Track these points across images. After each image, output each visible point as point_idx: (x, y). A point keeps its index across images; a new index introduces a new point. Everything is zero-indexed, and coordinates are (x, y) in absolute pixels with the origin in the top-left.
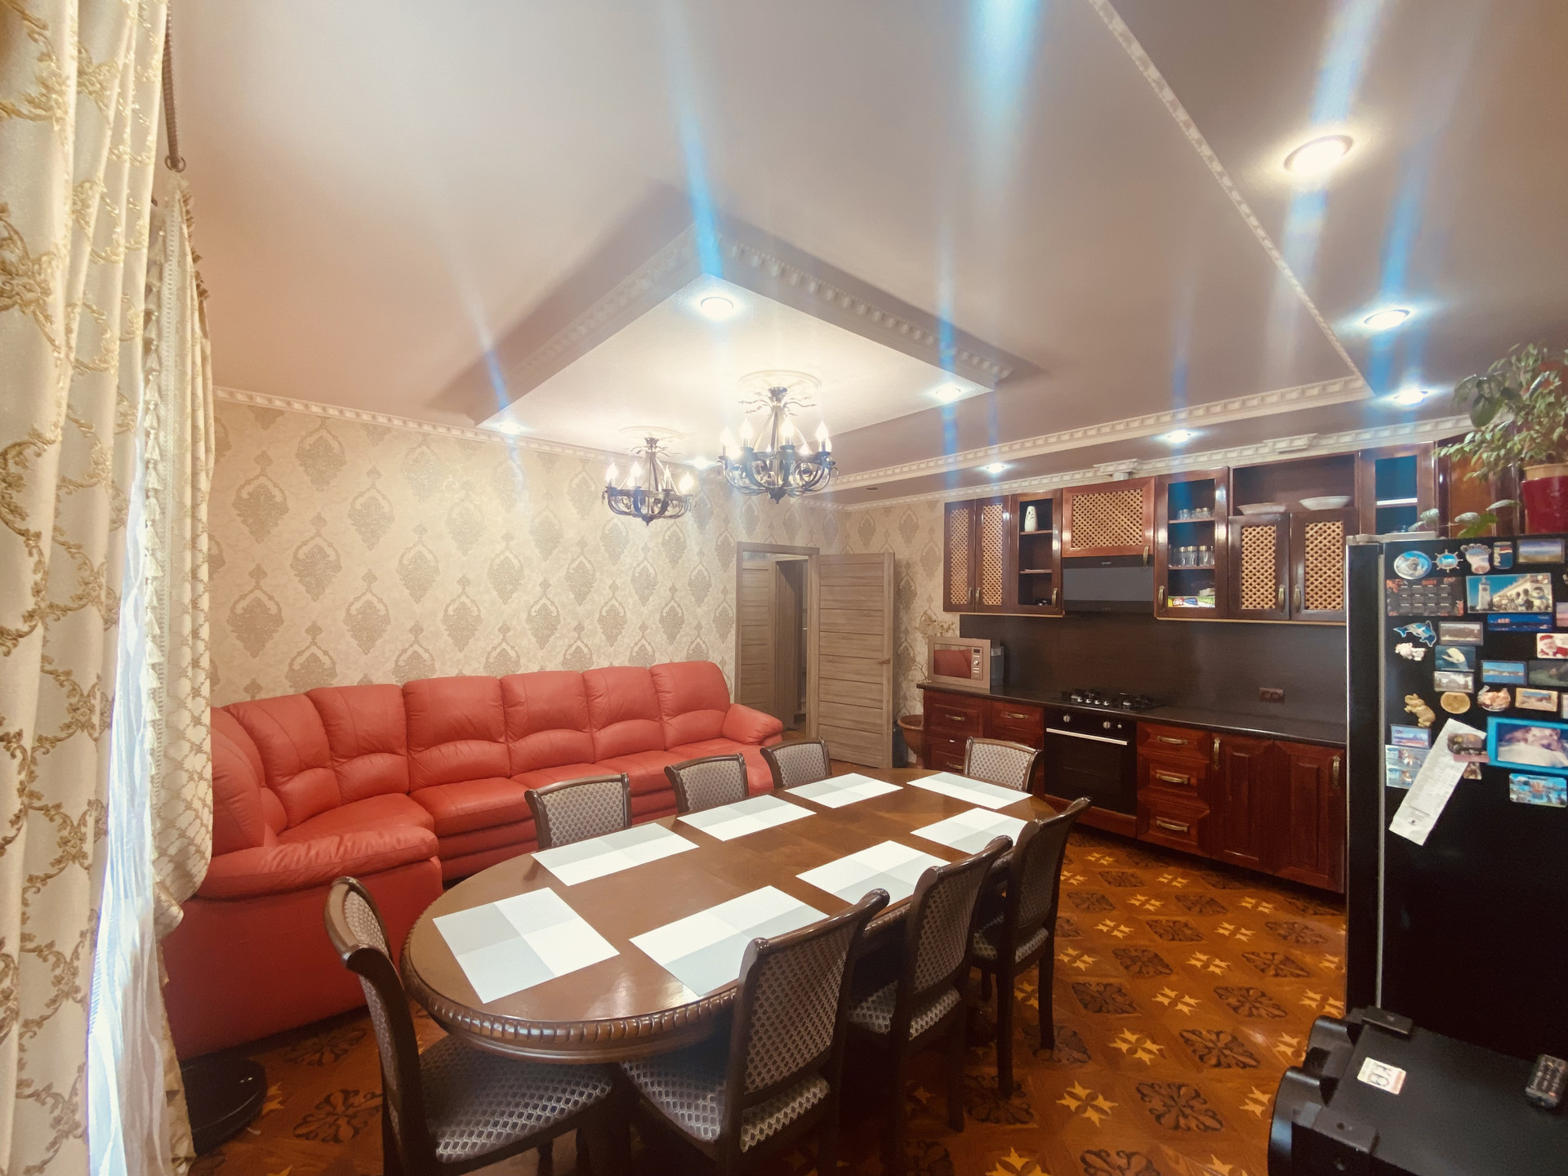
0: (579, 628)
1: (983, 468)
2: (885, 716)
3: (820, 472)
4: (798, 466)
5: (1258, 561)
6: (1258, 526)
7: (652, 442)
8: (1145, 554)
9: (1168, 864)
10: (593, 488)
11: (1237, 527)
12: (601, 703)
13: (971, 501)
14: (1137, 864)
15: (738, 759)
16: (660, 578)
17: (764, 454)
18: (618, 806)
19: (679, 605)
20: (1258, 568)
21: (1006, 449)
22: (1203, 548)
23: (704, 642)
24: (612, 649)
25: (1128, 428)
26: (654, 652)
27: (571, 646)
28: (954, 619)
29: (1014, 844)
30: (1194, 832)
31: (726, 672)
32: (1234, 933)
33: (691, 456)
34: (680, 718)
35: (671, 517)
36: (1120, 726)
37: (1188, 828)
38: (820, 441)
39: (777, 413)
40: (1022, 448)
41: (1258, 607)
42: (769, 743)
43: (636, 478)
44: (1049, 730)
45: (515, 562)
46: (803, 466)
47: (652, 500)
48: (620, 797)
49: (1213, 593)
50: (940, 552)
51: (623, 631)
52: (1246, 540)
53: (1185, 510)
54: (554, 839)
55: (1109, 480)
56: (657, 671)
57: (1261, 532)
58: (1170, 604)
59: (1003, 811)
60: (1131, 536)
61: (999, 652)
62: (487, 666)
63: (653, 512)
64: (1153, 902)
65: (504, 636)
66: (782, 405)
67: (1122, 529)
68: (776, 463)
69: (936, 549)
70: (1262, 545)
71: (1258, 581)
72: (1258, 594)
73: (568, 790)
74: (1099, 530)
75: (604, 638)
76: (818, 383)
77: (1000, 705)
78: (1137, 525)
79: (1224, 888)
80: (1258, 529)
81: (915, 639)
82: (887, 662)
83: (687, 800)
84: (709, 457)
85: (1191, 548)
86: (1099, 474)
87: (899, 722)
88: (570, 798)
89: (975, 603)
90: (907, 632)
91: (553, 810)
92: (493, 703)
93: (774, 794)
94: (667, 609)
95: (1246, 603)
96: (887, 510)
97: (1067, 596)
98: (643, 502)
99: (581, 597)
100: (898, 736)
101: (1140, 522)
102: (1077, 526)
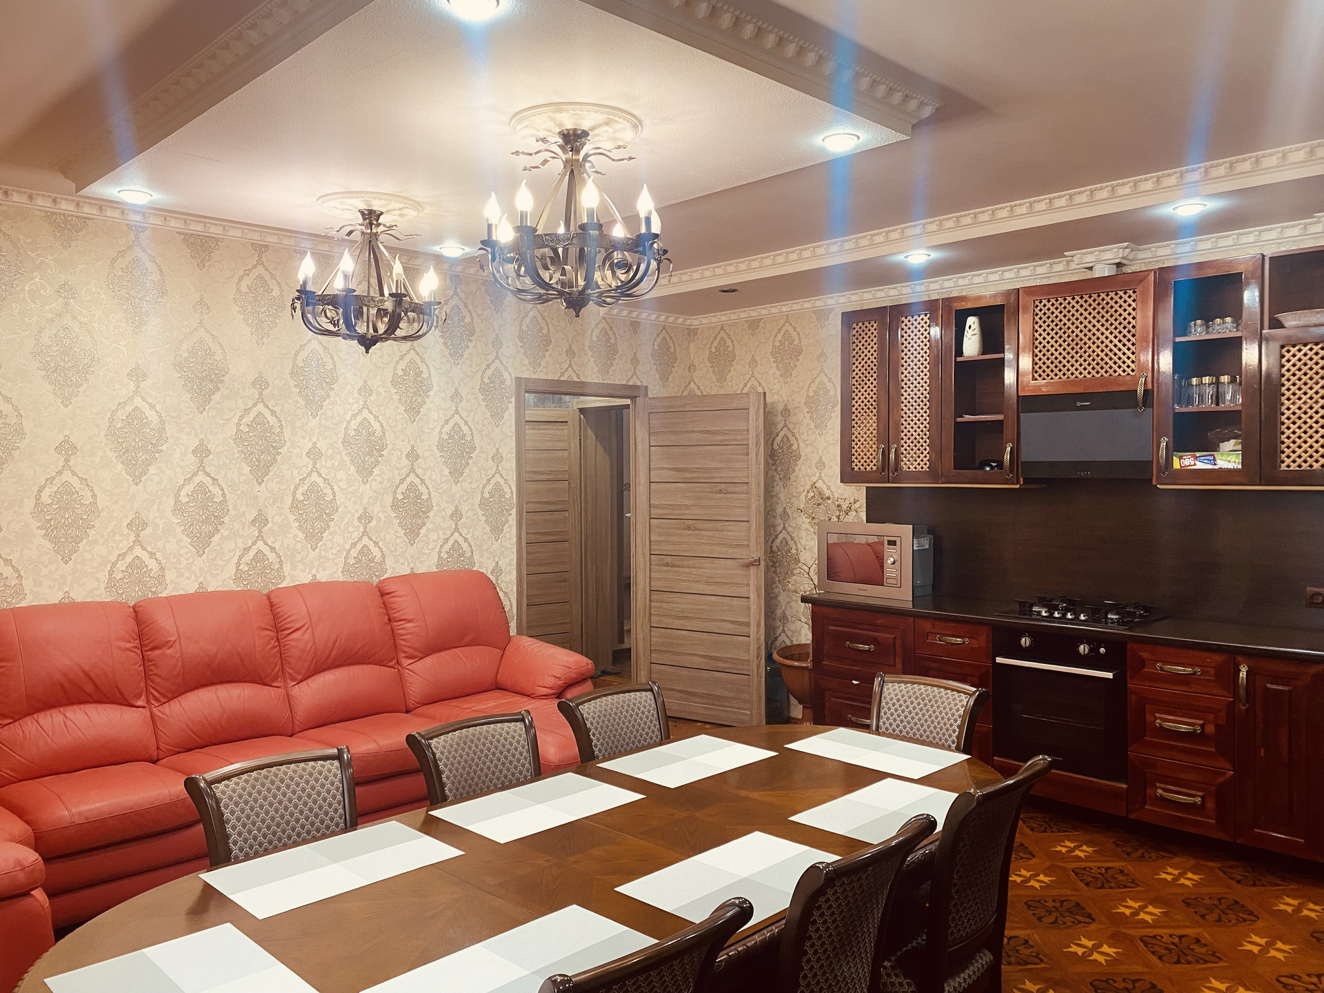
0: (260, 521)
1: (900, 258)
2: (753, 647)
3: (643, 267)
4: (608, 257)
5: (1305, 398)
6: (1305, 345)
7: (371, 217)
8: (1140, 391)
9: (1175, 854)
10: (276, 293)
11: (1275, 346)
12: (299, 641)
13: (883, 309)
14: (1128, 854)
15: (523, 720)
16: (390, 437)
17: (554, 237)
18: (334, 797)
19: (422, 481)
20: (1305, 407)
21: (934, 227)
22: (1225, 379)
23: (466, 540)
24: (313, 554)
25: (1113, 196)
26: (383, 556)
27: (247, 550)
28: (857, 494)
29: (939, 828)
30: (1210, 805)
31: (503, 586)
32: (1265, 949)
33: (438, 240)
34: (429, 661)
35: (405, 338)
36: (1102, 650)
37: (1202, 797)
38: (643, 215)
39: (574, 172)
40: (958, 226)
41: (1305, 466)
42: (570, 694)
43: (346, 276)
44: (999, 660)
45: (152, 416)
46: (617, 256)
47: (374, 311)
48: (337, 783)
49: (1239, 447)
50: (835, 391)
51: (331, 524)
52: (1288, 365)
53: (1199, 322)
54: (235, 851)
55: (1088, 275)
56: (389, 588)
57: (1310, 354)
58: (1176, 464)
59: (926, 781)
60: (1120, 362)
61: (926, 543)
62: (111, 584)
63: (375, 330)
64: (1150, 909)
65: (137, 536)
66: (581, 157)
67: (1107, 350)
68: (574, 252)
69: (830, 386)
70: (1310, 373)
71: (1305, 427)
72: (1305, 446)
73: (254, 774)
74: (1073, 353)
75: (301, 535)
76: (637, 124)
77: (927, 626)
78: (1129, 344)
79: (1254, 885)
80: (1305, 349)
81: (799, 527)
82: (755, 563)
83: (443, 785)
84: (465, 240)
85: (1206, 380)
86: (1073, 266)
87: (775, 656)
88: (258, 787)
89: (889, 467)
90: (785, 515)
91: (232, 806)
92: (123, 644)
93: (581, 771)
94: (403, 488)
95: (1288, 461)
96: (754, 325)
97: (1025, 456)
98: (359, 314)
99: (261, 471)
100: (775, 677)
101: (1133, 340)
102: (1040, 347)
